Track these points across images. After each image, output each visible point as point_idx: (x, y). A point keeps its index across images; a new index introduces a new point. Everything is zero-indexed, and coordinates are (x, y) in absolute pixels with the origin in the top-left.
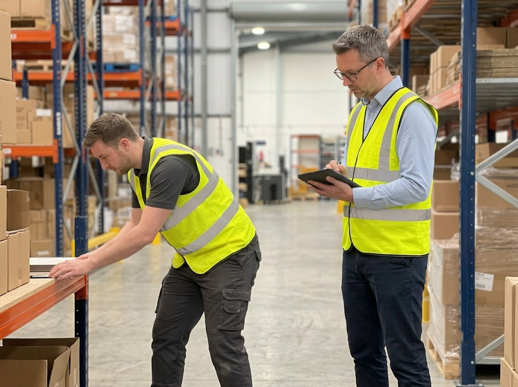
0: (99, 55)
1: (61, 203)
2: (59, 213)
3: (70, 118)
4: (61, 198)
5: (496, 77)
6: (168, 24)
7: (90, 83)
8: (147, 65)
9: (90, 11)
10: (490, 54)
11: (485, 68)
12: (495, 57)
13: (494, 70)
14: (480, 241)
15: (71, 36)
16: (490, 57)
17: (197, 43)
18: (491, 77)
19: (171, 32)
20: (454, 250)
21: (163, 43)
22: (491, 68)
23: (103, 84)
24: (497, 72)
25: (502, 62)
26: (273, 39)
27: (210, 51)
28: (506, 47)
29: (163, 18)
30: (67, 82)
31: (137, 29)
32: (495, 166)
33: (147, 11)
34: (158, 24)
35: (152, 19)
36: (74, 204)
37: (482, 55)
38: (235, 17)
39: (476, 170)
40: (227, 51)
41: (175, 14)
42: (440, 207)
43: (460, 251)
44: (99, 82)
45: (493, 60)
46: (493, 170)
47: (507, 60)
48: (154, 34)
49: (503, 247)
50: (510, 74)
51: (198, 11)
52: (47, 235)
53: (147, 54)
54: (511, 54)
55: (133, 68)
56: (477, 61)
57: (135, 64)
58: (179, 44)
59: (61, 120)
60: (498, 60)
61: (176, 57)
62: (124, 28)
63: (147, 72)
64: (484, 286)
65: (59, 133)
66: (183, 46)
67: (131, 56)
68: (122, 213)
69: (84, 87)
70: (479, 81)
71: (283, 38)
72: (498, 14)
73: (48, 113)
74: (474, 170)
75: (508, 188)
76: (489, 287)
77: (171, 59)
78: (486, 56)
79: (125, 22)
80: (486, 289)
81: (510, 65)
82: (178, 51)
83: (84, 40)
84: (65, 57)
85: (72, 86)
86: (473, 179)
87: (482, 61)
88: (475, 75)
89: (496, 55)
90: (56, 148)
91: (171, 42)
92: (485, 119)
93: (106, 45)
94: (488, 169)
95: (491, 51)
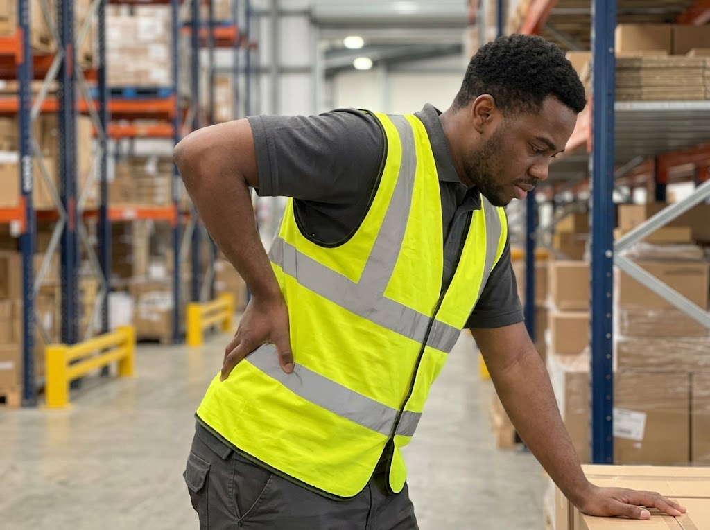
0: (100, 74)
1: (31, 291)
2: (28, 306)
3: (49, 165)
4: (32, 285)
5: (649, 100)
6: (220, 32)
7: (86, 114)
8: (185, 89)
9: (84, 8)
10: (637, 64)
11: (631, 87)
12: (647, 69)
13: (645, 90)
14: (624, 360)
15: (53, 46)
16: (638, 69)
17: (265, 58)
18: (640, 99)
19: (224, 43)
20: (582, 375)
21: (212, 58)
22: (640, 87)
23: (107, 116)
24: (650, 93)
25: (658, 78)
26: (377, 54)
27: (282, 71)
28: (672, 53)
29: (213, 24)
30: (44, 113)
31: (169, 37)
32: (649, 240)
33: (184, 13)
34: (204, 32)
35: (193, 24)
36: (58, 292)
37: (625, 65)
38: (318, 23)
39: (615, 248)
40: (306, 70)
41: (229, 17)
42: (565, 304)
43: (590, 377)
44: (101, 113)
45: (643, 73)
46: (646, 247)
47: (666, 73)
48: (196, 44)
49: (659, 369)
50: (670, 96)
51: (265, 14)
52: (12, 338)
53: (185, 74)
54: (671, 65)
55: (163, 93)
56: (618, 74)
57: (166, 89)
58: (236, 60)
59: (32, 170)
60: (651, 73)
61: (230, 77)
62: (150, 36)
63: (186, 99)
64: (629, 432)
65: (28, 186)
66: (242, 63)
67: (159, 76)
68: (148, 303)
69: (73, 118)
70: (619, 106)
71: (390, 52)
72: (673, 9)
73: (13, 157)
74: (611, 248)
75: (666, 277)
76: (638, 434)
77: (225, 81)
78: (631, 67)
79: (152, 28)
80: (633, 436)
81: (668, 82)
82: (235, 70)
83: (73, 51)
84: (40, 76)
85: (53, 120)
86: (609, 263)
87: (625, 74)
88: (613, 97)
89: (649, 65)
90: (22, 209)
91: (225, 57)
92: (651, 166)
93: (113, 59)
94: (638, 245)
95: (639, 60)
